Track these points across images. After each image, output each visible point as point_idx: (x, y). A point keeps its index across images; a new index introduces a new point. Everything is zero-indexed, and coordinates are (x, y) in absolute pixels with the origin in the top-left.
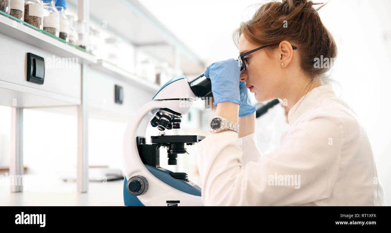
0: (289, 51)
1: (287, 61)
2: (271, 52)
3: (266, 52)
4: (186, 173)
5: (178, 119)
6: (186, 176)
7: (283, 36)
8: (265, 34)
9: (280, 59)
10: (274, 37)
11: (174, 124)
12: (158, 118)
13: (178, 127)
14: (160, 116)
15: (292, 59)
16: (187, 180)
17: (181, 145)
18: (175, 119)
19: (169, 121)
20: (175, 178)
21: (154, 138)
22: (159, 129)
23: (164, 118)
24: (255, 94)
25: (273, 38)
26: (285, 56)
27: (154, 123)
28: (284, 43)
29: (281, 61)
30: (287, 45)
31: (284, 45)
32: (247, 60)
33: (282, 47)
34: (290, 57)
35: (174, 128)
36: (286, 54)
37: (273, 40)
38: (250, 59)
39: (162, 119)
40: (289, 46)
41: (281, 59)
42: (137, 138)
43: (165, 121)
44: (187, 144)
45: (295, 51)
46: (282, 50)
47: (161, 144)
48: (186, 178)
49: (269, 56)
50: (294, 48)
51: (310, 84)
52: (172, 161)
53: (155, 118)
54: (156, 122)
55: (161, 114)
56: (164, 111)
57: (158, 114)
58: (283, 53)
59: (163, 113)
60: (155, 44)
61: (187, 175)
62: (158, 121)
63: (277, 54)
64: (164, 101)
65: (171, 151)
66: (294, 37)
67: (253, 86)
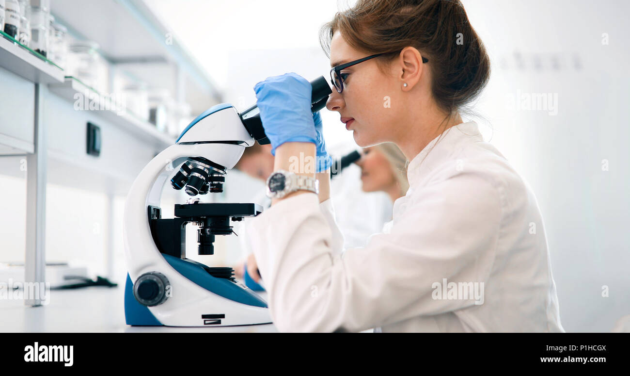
0: (416, 64)
1: (412, 80)
2: (386, 65)
3: (378, 65)
4: (231, 269)
5: (220, 175)
6: (232, 273)
7: (408, 40)
8: (378, 35)
9: (400, 77)
10: (394, 40)
11: (212, 185)
12: (185, 173)
13: (218, 189)
14: (189, 171)
15: (420, 78)
16: (233, 279)
17: (225, 220)
18: (215, 175)
19: (204, 179)
20: (214, 276)
21: (179, 208)
22: (188, 193)
23: (197, 174)
24: (355, 133)
25: (392, 42)
26: (409, 72)
27: (178, 182)
28: (411, 51)
29: (402, 79)
30: (413, 54)
31: (407, 54)
32: (345, 77)
33: (404, 57)
34: (417, 74)
35: (212, 191)
36: (410, 69)
37: (393, 45)
38: (350, 75)
39: (192, 176)
40: (417, 56)
41: (403, 76)
42: (149, 208)
43: (198, 178)
44: (234, 219)
45: (425, 65)
46: (405, 62)
47: (191, 218)
48: (232, 276)
49: (382, 72)
50: (425, 60)
51: (447, 120)
52: (206, 248)
53: (179, 174)
54: (182, 182)
55: (190, 167)
56: (197, 162)
57: (185, 167)
58: (405, 67)
59: (195, 165)
61: (233, 271)
62: (185, 179)
63: (397, 68)
64: (197, 145)
65: (208, 230)
66: (427, 42)
67: (353, 119)
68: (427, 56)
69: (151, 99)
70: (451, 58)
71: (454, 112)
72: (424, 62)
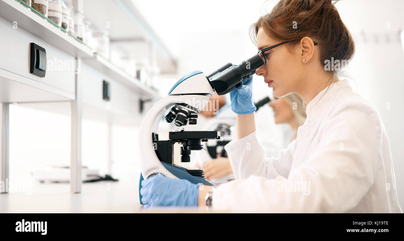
0: (310, 47)
1: (308, 57)
2: (292, 47)
3: (287, 47)
4: (202, 171)
5: (195, 114)
6: (203, 173)
7: (305, 32)
8: (286, 30)
9: (301, 54)
10: (297, 33)
11: (190, 120)
12: (174, 113)
13: (194, 122)
14: (177, 112)
15: (313, 55)
16: (203, 177)
17: (199, 141)
18: (192, 114)
19: (186, 116)
20: (193, 175)
21: (171, 134)
22: (176, 125)
23: (181, 114)
24: (274, 89)
25: (295, 34)
26: (306, 52)
27: (169, 118)
28: (307, 39)
29: (302, 57)
30: (308, 41)
31: (305, 41)
32: (267, 55)
33: (303, 43)
34: (311, 53)
35: (190, 123)
36: (307, 50)
37: (295, 36)
38: (270, 54)
39: (179, 115)
40: (311, 42)
41: (302, 55)
42: (153, 134)
43: (182, 116)
44: (203, 141)
45: (316, 47)
46: (303, 46)
47: (178, 140)
48: (203, 175)
49: (290, 52)
50: (315, 44)
51: (331, 80)
52: (185, 158)
53: (170, 113)
54: (172, 118)
55: (177, 109)
56: (182, 106)
57: (173, 109)
58: (304, 49)
59: (180, 108)
60: (130, 40)
61: (203, 172)
62: (174, 116)
63: (299, 49)
64: (181, 96)
65: (188, 147)
66: (316, 32)
67: (272, 81)
68: (316, 41)
69: (137, 64)
70: (331, 42)
71: (334, 74)
72: (315, 45)
